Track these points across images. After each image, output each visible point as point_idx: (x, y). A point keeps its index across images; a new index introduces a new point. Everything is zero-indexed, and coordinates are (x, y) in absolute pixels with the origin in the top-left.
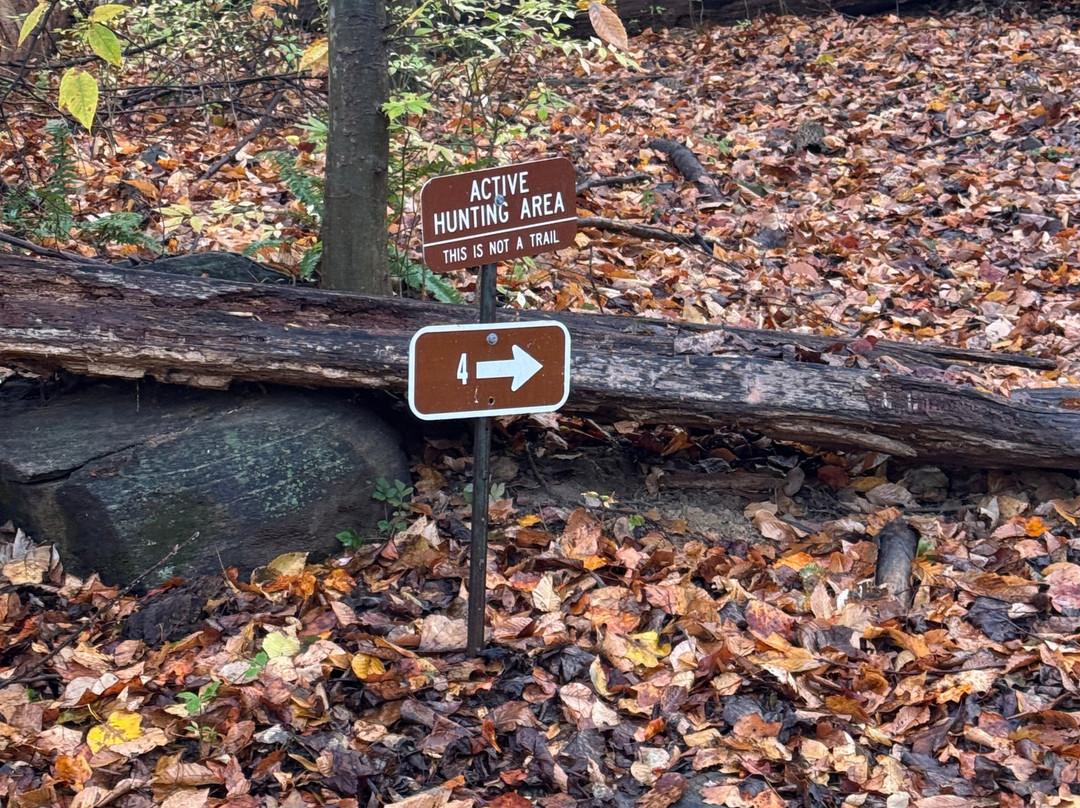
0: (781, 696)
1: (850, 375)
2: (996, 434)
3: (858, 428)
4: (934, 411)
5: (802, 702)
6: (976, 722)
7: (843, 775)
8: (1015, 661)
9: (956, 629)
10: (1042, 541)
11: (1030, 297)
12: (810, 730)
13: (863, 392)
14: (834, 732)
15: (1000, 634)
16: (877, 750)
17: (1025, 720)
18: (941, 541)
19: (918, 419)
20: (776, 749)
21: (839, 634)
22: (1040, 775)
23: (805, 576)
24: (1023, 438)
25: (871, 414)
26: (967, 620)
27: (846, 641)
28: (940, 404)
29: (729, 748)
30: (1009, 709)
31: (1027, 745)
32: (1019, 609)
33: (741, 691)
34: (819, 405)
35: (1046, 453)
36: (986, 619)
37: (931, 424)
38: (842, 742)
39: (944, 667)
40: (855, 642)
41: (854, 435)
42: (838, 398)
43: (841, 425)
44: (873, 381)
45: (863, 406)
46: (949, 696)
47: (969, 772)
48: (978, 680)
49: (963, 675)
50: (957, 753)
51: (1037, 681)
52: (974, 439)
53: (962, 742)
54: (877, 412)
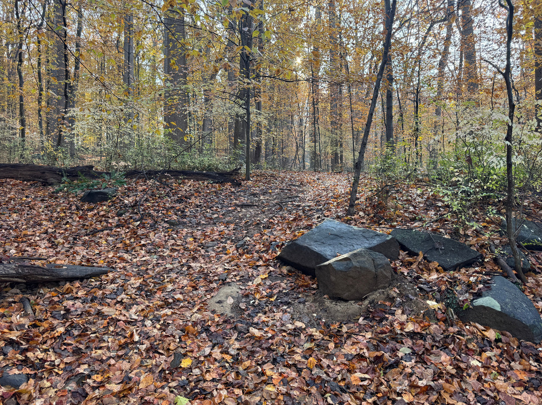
0: (16, 344)
1: (10, 266)
2: (45, 275)
3: (13, 277)
4: (31, 272)
5: (22, 344)
6: (66, 339)
7: (42, 359)
8: (68, 324)
9: (50, 319)
10: (59, 297)
11: (16, 244)
12: (27, 350)
13: (14, 269)
14: (34, 349)
15: (61, 319)
16: (46, 351)
17: (76, 337)
18: (35, 300)
19: (28, 274)
20: (20, 357)
21: (21, 326)
22: (87, 348)
23: (6, 314)
24: (51, 275)
25: (17, 274)
26: (52, 317)
27: (24, 327)
28: (32, 270)
29: (8, 359)
30: (72, 335)
31: (82, 342)
32: (62, 312)
33: (6, 345)
34: (4, 273)
35: (55, 278)
36: (57, 316)
37: (31, 275)
38: (37, 351)
39: (53, 329)
40: (26, 327)
41: (11, 279)
42: (8, 271)
43: (9, 277)
44: (16, 266)
45: (14, 272)
46: (57, 335)
47: (71, 351)
48: (61, 330)
49: (58, 329)
50: (65, 347)
51: (74, 327)
52: (40, 277)
53: (65, 344)
54: (18, 273)
